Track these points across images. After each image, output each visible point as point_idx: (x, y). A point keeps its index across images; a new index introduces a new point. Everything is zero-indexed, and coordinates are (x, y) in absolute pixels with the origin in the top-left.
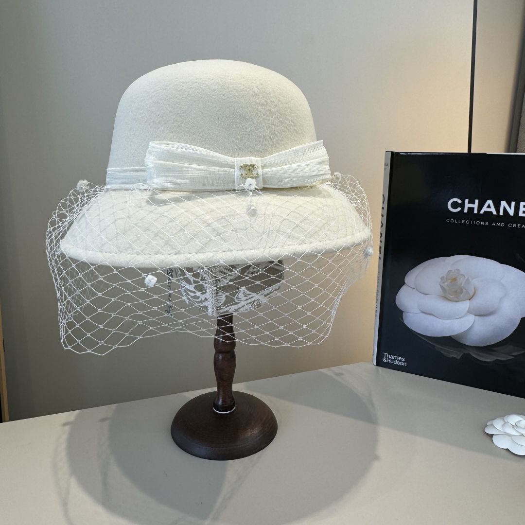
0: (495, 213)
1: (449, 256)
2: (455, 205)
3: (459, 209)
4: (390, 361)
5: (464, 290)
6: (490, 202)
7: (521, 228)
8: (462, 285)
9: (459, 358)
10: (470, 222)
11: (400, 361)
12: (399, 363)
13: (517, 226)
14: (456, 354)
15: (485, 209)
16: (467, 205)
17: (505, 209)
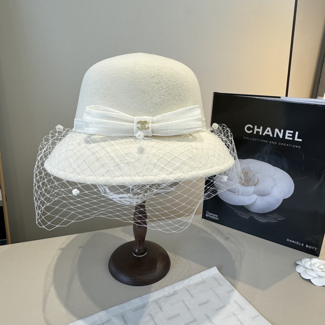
0: (271, 136)
1: (244, 159)
2: (249, 129)
3: (251, 131)
4: (210, 216)
5: (252, 180)
6: (269, 129)
7: (286, 146)
8: (251, 177)
9: (247, 218)
10: (257, 140)
11: (215, 217)
12: (214, 218)
13: (284, 144)
14: (246, 216)
15: (266, 133)
16: (256, 129)
17: (277, 134)
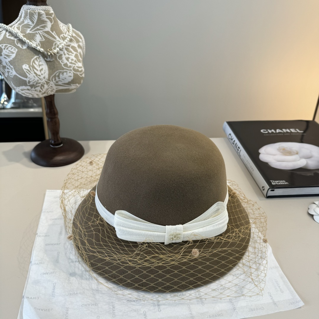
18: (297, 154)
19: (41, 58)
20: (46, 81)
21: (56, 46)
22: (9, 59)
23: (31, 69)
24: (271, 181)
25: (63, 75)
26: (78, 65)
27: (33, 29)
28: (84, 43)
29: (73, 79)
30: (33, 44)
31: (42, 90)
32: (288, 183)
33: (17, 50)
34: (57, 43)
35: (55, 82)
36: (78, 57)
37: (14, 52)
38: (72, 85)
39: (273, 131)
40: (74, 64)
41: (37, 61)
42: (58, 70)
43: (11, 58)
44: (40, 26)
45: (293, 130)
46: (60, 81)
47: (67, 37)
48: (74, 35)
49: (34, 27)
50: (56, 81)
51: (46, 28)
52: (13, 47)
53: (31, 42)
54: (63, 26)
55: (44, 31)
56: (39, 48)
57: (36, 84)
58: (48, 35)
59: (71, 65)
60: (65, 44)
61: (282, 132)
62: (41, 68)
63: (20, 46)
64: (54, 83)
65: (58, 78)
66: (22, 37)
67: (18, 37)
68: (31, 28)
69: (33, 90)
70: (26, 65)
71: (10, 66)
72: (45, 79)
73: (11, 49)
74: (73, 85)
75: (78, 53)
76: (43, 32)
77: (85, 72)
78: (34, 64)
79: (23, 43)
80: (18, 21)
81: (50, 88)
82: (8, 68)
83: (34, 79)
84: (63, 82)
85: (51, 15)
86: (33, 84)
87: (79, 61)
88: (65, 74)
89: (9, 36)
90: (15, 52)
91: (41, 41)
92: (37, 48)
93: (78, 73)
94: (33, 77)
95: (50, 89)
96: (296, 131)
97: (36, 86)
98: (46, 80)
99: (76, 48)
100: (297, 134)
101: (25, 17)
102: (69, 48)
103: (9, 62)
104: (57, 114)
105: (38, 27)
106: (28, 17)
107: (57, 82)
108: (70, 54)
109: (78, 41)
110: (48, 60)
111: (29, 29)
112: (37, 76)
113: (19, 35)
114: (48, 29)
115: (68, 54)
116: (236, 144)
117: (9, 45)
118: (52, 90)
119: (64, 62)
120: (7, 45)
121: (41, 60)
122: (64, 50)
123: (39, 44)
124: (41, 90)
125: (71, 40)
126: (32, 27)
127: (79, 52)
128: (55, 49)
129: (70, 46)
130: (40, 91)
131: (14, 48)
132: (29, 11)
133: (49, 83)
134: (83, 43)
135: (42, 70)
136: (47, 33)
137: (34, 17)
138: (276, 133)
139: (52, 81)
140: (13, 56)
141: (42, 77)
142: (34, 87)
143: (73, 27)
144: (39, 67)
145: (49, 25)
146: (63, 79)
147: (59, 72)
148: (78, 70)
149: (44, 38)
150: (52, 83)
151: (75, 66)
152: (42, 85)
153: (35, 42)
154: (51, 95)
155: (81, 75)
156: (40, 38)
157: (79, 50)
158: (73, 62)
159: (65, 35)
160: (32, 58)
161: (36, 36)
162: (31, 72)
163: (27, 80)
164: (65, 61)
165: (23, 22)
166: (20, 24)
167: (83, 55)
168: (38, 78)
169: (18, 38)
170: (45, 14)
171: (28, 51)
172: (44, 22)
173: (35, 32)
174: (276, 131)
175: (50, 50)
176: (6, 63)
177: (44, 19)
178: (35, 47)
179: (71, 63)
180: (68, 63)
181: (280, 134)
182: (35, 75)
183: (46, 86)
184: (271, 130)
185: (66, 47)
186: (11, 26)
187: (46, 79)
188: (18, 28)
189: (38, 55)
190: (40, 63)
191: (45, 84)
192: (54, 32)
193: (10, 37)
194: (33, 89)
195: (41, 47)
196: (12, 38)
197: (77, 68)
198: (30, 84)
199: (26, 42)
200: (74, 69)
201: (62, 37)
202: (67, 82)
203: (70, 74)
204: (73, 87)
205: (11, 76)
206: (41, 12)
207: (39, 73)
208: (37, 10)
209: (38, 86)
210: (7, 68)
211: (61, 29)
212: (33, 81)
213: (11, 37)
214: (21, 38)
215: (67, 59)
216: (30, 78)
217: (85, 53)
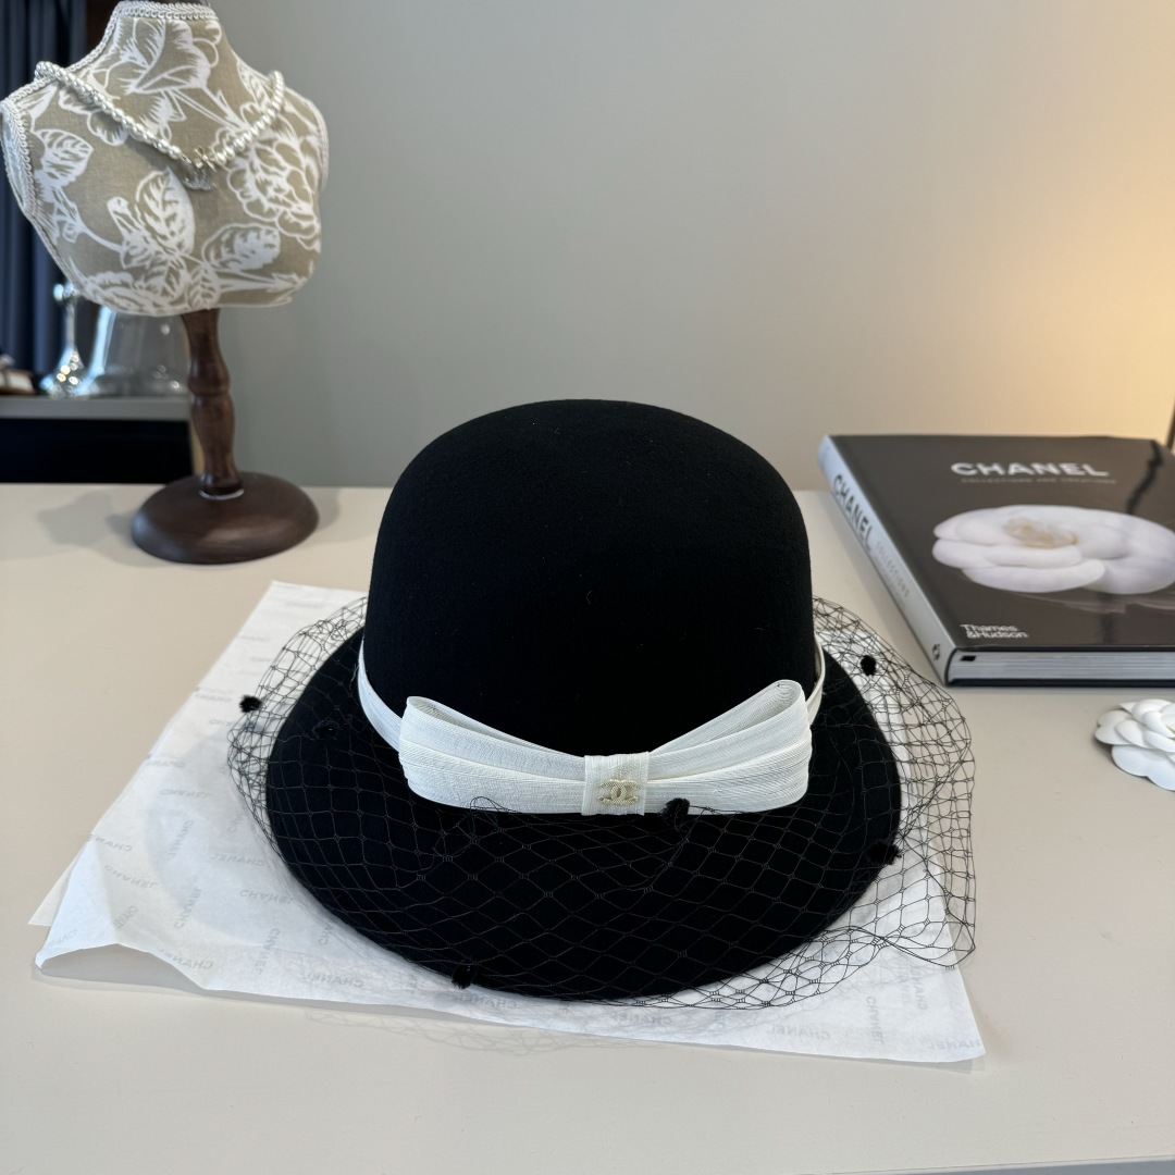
0: (1031, 473)
4: (986, 635)
8: (1046, 532)
11: (1008, 632)
12: (1011, 635)
14: (1114, 608)
15: (1013, 470)
18: (1074, 542)
19: (173, 180)
20: (184, 258)
21: (224, 142)
22: (63, 181)
23: (134, 215)
24: (964, 629)
25: (245, 240)
26: (300, 208)
27: (150, 79)
28: (325, 138)
29: (281, 255)
30: (148, 132)
31: (173, 289)
32: (1025, 636)
33: (91, 149)
34: (228, 131)
35: (216, 263)
36: (301, 182)
37: (82, 155)
38: (274, 275)
39: (996, 468)
40: (284, 203)
41: (158, 187)
42: (229, 222)
43: (69, 176)
44: (172, 71)
45: (1069, 469)
46: (234, 260)
47: (262, 114)
48: (290, 108)
49: (152, 74)
50: (220, 260)
51: (193, 79)
52: (78, 138)
53: (141, 122)
54: (251, 77)
55: (184, 87)
56: (164, 143)
57: (152, 265)
58: (197, 101)
59: (274, 206)
60: (254, 136)
61: (1030, 472)
62: (170, 210)
63: (104, 138)
64: (214, 266)
65: (228, 249)
66: (111, 105)
67: (97, 107)
68: (141, 77)
69: (141, 287)
70: (119, 202)
71: (65, 204)
72: (183, 250)
73: (73, 146)
74: (282, 279)
75: (301, 169)
76: (182, 90)
77: (323, 236)
78: (146, 197)
79: (112, 125)
80: (100, 55)
81: (201, 282)
82: (60, 212)
83: (145, 250)
84: (247, 264)
85: (211, 34)
86: (141, 264)
87: (304, 196)
88: (252, 236)
89: (67, 102)
90: (87, 156)
91: (174, 120)
92: (157, 143)
93: (298, 236)
94: (143, 240)
95: (199, 288)
96: (1082, 469)
97: (150, 273)
98: (187, 256)
99: (293, 150)
100: (1083, 481)
101: (123, 42)
102: (268, 149)
103: (64, 188)
104: (226, 380)
105: (165, 75)
106: (133, 39)
107: (224, 264)
108: (273, 169)
109: (302, 131)
110: (196, 185)
111: (135, 82)
112: (154, 238)
113: (100, 100)
114: (199, 81)
115: (266, 171)
116: (857, 508)
117: (66, 134)
118: (207, 291)
119: (249, 197)
120: (59, 131)
121: (171, 185)
122: (253, 155)
123: (166, 131)
124: (169, 289)
125: (277, 126)
126: (144, 73)
127: (304, 166)
128: (219, 149)
129: (275, 144)
130: (165, 293)
131: (83, 142)
132: (136, 20)
133: (196, 264)
134: (320, 137)
135: (172, 218)
136: (196, 94)
137: (153, 41)
138: (1007, 476)
139: (208, 259)
140: (79, 168)
141: (172, 242)
142: (143, 277)
143: (287, 83)
144: (164, 209)
145: (203, 68)
146: (247, 253)
147: (232, 228)
148: (297, 225)
149: (184, 111)
150: (207, 267)
151: (288, 210)
152: (171, 270)
153: (154, 124)
154: (204, 312)
155: (309, 243)
156: (171, 112)
157: (306, 161)
158: (281, 197)
159: (256, 106)
160: (142, 177)
161: (157, 105)
162: (136, 224)
163: (122, 249)
164: (255, 193)
165: (116, 57)
166: (105, 65)
167: (320, 181)
168: (160, 244)
169: (97, 111)
170: (190, 31)
171: (129, 152)
172: (185, 57)
173: (155, 91)
174: (1006, 467)
175: (201, 151)
176: (54, 192)
177: (185, 46)
178: (152, 140)
179: (275, 200)
180: (264, 200)
181: (1022, 480)
182: (147, 234)
183: (185, 276)
184: (988, 464)
185: (259, 146)
186: (77, 72)
187: (186, 252)
188: (99, 78)
189: (161, 168)
190: (168, 197)
191: (181, 267)
192: (220, 93)
193: (69, 107)
194: (141, 283)
195: (172, 143)
196: (78, 110)
197: (294, 219)
198: (129, 266)
199: (124, 122)
200: (284, 222)
201: (245, 112)
202: (257, 265)
203: (270, 239)
204: (278, 283)
205: (69, 236)
206: (177, 25)
207: (160, 228)
208: (162, 17)
209: (159, 274)
210: (56, 210)
211: (246, 85)
212: (142, 253)
213: (75, 105)
214: (107, 108)
215: (262, 186)
216: (132, 245)
217: (326, 172)
